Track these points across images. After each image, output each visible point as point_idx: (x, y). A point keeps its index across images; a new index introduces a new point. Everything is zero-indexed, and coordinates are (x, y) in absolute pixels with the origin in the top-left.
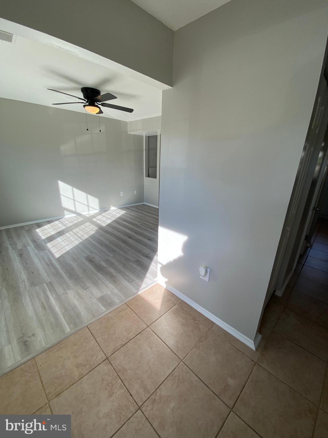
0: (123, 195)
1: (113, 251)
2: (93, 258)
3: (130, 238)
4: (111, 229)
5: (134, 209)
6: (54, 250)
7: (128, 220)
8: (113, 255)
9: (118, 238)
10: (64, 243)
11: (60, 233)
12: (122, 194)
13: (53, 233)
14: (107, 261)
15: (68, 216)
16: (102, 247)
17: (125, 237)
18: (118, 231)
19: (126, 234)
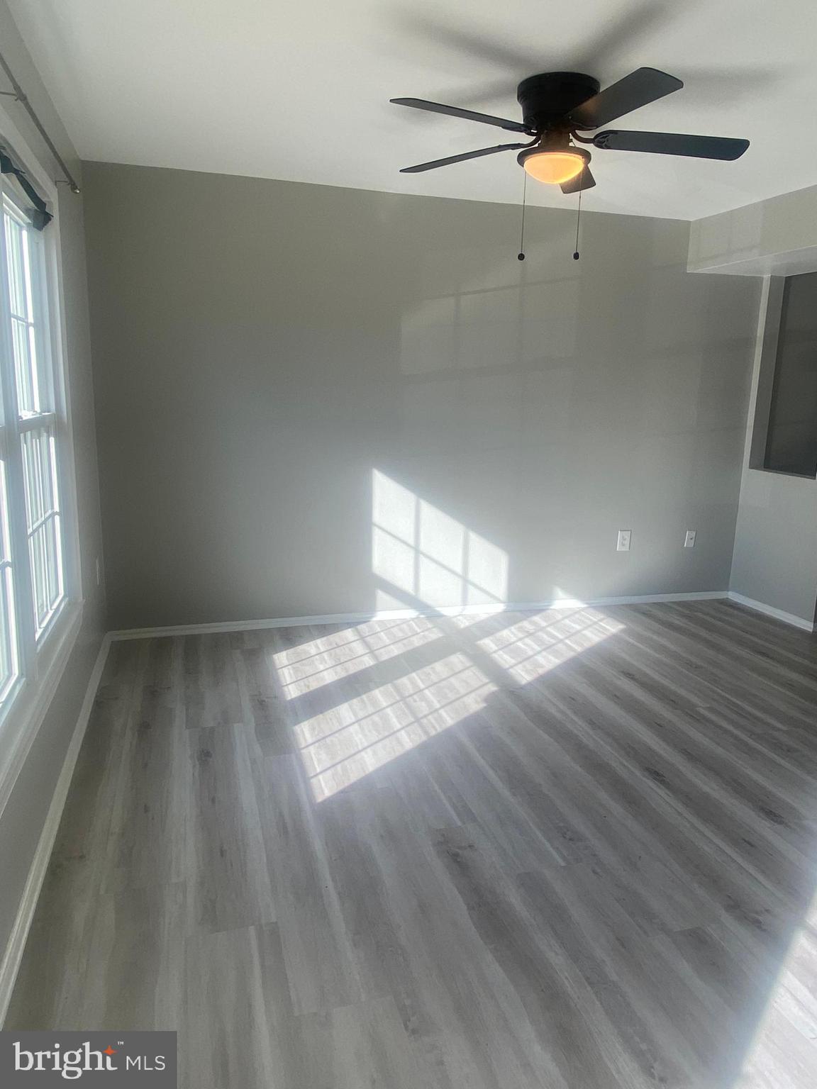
0: (626, 549)
1: (568, 836)
2: (471, 846)
3: (657, 776)
4: (562, 707)
5: (677, 621)
6: (319, 761)
7: (646, 675)
8: (564, 858)
9: (596, 766)
10: (360, 736)
11: (354, 685)
12: (622, 542)
13: (329, 677)
14: (533, 885)
15: (388, 613)
16: (514, 795)
17: (632, 769)
18: (591, 723)
19: (632, 750)
